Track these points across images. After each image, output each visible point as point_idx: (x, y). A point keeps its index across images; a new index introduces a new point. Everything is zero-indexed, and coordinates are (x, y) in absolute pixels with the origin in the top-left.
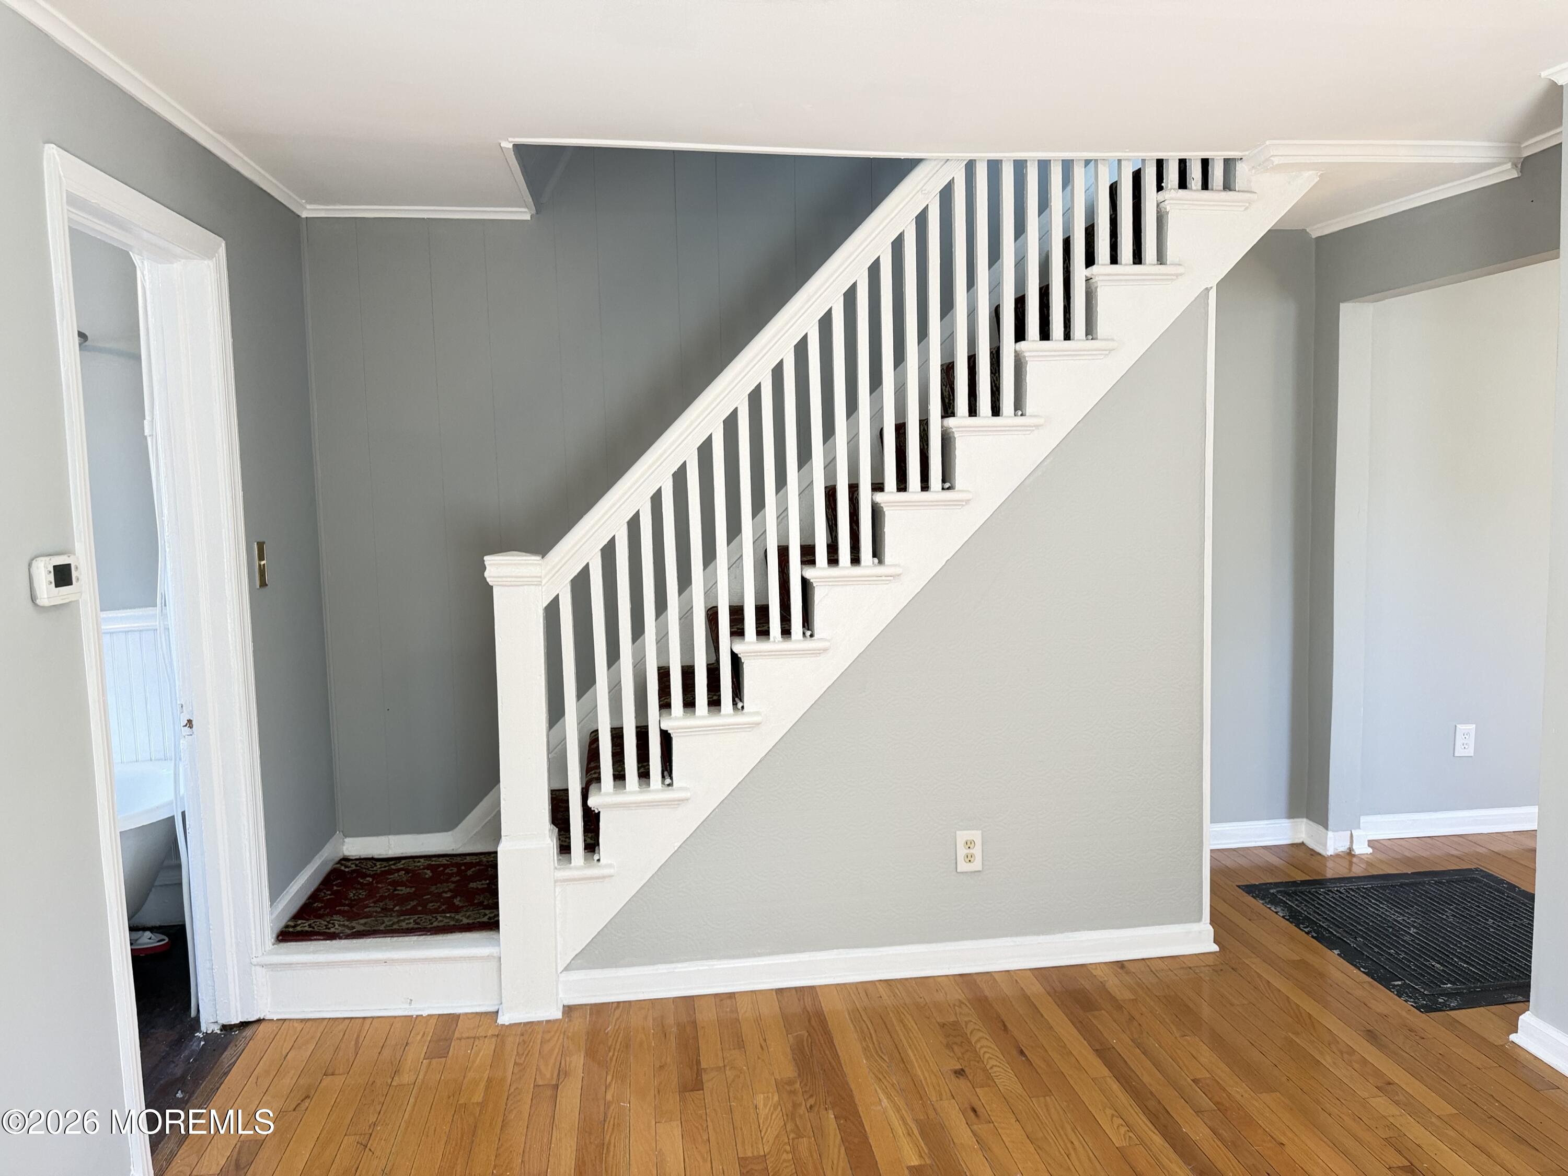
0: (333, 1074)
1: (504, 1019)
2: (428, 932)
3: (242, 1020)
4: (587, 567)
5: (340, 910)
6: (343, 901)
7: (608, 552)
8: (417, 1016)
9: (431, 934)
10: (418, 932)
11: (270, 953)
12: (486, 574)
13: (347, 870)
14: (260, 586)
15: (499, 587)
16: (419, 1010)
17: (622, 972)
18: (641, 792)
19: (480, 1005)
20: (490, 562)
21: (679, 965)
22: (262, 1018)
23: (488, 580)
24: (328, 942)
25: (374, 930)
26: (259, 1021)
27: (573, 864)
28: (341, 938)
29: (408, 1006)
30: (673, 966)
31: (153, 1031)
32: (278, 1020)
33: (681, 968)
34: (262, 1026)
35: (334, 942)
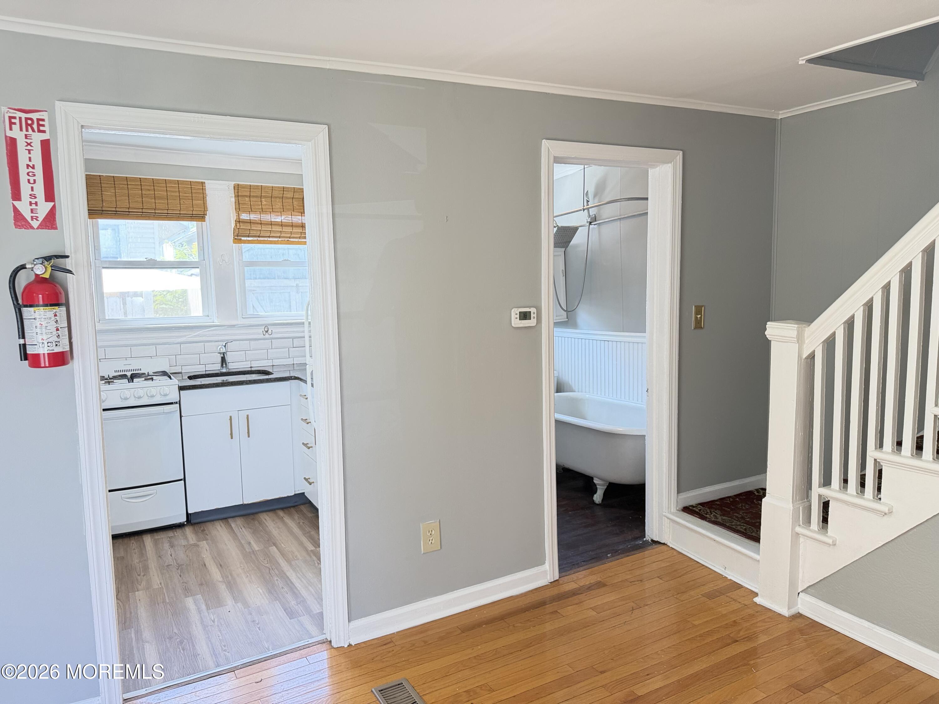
0: (661, 579)
1: (757, 600)
2: (745, 536)
3: (658, 540)
4: (834, 334)
5: (724, 509)
6: (732, 506)
7: (850, 324)
8: (725, 577)
9: (745, 538)
10: (740, 533)
11: (673, 514)
12: (766, 333)
13: (757, 494)
14: (694, 328)
15: (775, 342)
16: (727, 575)
17: (839, 612)
18: (857, 496)
19: (756, 588)
20: (769, 326)
21: (877, 627)
22: (666, 543)
23: (767, 336)
24: (700, 520)
25: (723, 524)
26: (664, 544)
27: (811, 528)
28: (706, 521)
29: (724, 570)
30: (873, 626)
31: (635, 530)
32: (671, 547)
33: (877, 629)
34: (663, 547)
35: (702, 521)
